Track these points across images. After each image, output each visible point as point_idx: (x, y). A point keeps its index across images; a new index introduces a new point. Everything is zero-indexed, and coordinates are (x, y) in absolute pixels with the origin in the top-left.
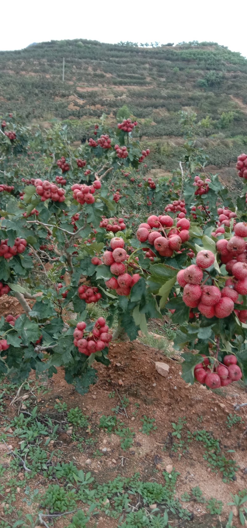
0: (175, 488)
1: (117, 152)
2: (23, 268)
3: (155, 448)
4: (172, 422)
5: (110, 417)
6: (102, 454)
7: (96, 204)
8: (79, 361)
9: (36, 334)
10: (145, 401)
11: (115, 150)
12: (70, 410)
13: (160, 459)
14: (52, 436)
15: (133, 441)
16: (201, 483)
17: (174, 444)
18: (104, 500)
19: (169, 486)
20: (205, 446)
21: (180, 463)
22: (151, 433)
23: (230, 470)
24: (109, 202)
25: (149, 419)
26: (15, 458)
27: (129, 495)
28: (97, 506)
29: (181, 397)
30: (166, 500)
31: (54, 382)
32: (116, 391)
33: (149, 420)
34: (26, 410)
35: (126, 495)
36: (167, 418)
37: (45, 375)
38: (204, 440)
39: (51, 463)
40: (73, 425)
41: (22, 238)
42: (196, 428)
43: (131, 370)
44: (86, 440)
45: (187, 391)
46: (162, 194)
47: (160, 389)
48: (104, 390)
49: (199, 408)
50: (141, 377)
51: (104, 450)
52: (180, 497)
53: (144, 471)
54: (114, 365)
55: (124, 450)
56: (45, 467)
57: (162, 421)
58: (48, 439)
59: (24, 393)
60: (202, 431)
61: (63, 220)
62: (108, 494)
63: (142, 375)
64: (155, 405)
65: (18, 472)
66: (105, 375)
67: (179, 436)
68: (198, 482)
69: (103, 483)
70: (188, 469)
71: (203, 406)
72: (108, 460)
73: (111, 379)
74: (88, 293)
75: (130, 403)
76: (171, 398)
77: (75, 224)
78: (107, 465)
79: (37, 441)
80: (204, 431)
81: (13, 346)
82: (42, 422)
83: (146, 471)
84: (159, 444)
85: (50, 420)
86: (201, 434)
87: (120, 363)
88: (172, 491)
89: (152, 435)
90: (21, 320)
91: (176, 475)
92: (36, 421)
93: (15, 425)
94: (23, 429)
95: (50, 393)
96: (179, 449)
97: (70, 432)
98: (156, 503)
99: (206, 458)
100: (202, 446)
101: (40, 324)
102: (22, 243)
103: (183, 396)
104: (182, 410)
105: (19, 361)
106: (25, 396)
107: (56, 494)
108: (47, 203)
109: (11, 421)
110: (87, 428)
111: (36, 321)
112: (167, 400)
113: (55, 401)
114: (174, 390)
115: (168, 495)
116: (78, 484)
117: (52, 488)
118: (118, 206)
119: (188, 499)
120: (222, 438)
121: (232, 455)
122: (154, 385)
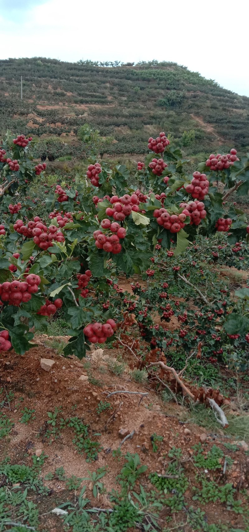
0: (40, 469)
1: (9, 166)
3: (30, 435)
4: (50, 412)
10: (28, 395)
13: (33, 445)
15: (11, 431)
16: (67, 464)
17: (48, 431)
19: (36, 467)
20: (75, 431)
21: (50, 448)
22: (28, 422)
23: (92, 451)
29: (60, 389)
30: (29, 479)
32: (4, 387)
33: (30, 411)
38: (75, 426)
42: (70, 416)
43: (20, 368)
45: (66, 383)
47: (43, 383)
49: (75, 397)
50: (27, 373)
52: (44, 477)
53: (15, 456)
54: (4, 364)
55: (1, 438)
57: (41, 412)
60: (75, 418)
63: (28, 372)
64: (37, 398)
67: (54, 424)
70: (57, 452)
71: (78, 395)
73: (1, 377)
75: (15, 398)
76: (52, 390)
80: (77, 417)
83: (18, 455)
84: (35, 432)
86: (73, 421)
87: (10, 361)
88: (38, 472)
89: (29, 424)
91: (43, 458)
96: (52, 435)
98: (20, 482)
99: (75, 442)
100: (73, 431)
103: (62, 388)
104: (60, 401)
112: (48, 392)
114: (55, 383)
115: (33, 475)
119: (51, 478)
120: (91, 423)
121: (98, 438)
122: (38, 379)
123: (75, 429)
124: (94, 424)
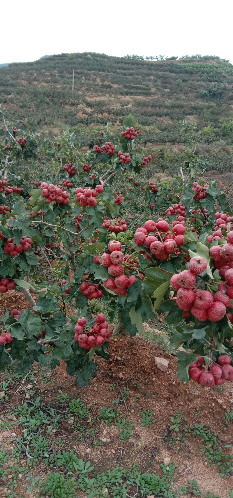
0: (172, 480)
1: (121, 158)
2: (28, 265)
3: (154, 440)
4: (170, 416)
5: (110, 409)
6: (102, 444)
7: (98, 206)
8: (80, 355)
9: (39, 328)
10: (144, 395)
11: (119, 156)
12: (72, 401)
13: (158, 451)
14: (55, 425)
15: (133, 433)
16: (198, 477)
17: (172, 437)
18: (103, 489)
19: (167, 477)
20: (202, 440)
21: (178, 456)
22: (149, 425)
23: (227, 465)
24: (111, 205)
25: (148, 412)
26: (18, 446)
27: (128, 485)
28: (96, 495)
29: (180, 392)
30: (164, 492)
31: (57, 373)
32: (116, 384)
34: (30, 399)
35: (125, 485)
36: (166, 412)
37: (47, 367)
38: (201, 435)
39: (52, 451)
40: (74, 415)
41: (28, 237)
42: (194, 422)
43: (132, 364)
44: (87, 431)
45: (186, 386)
46: (163, 197)
47: (160, 384)
48: (105, 382)
49: (197, 402)
51: (104, 440)
52: (177, 489)
53: (143, 462)
54: (115, 359)
55: (123, 441)
56: (46, 455)
57: (161, 415)
58: (50, 428)
59: (28, 383)
60: (200, 426)
61: (67, 220)
62: (107, 484)
63: (142, 370)
64: (154, 398)
65: (21, 459)
66: (106, 369)
67: (177, 430)
68: (195, 476)
69: (102, 472)
70: (185, 462)
71: (201, 401)
72: (107, 451)
73: (112, 373)
74: (90, 289)
75: (130, 396)
76: (170, 393)
77: (78, 225)
78: (106, 455)
79: (40, 429)
80: (202, 425)
81: (17, 339)
82: (44, 412)
83: (145, 462)
84: (158, 437)
85: (52, 410)
86: (199, 429)
87: (121, 357)
88: (170, 483)
89: (150, 428)
90: (25, 315)
91: (173, 467)
92: (39, 410)
93: (19, 414)
94: (27, 418)
95: (53, 384)
96: (177, 442)
97: (72, 421)
98: (153, 494)
99: (203, 452)
100: (200, 440)
101: (43, 318)
102: (27, 241)
103: (181, 391)
104: (181, 405)
105: (22, 353)
106: (30, 386)
107: (56, 481)
108: (52, 205)
109: (16, 410)
110: (88, 418)
111: (40, 315)
112: (166, 394)
113: (58, 392)
114: (173, 385)
115: (165, 487)
116: (78, 472)
117: (53, 475)
118: (121, 208)
119: (185, 492)
120: (219, 433)
121: (229, 450)
122: (154, 379)
123: (202, 437)
124: (222, 434)
